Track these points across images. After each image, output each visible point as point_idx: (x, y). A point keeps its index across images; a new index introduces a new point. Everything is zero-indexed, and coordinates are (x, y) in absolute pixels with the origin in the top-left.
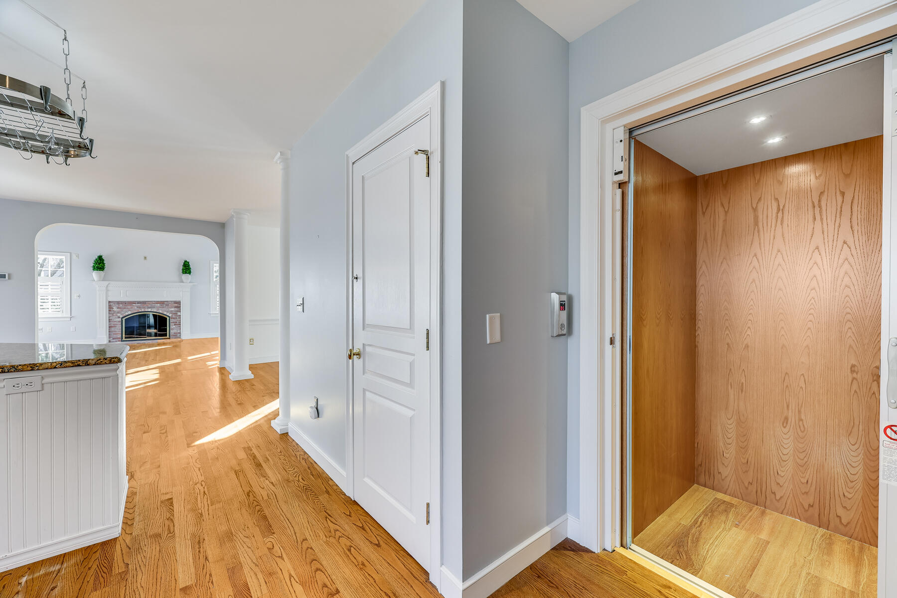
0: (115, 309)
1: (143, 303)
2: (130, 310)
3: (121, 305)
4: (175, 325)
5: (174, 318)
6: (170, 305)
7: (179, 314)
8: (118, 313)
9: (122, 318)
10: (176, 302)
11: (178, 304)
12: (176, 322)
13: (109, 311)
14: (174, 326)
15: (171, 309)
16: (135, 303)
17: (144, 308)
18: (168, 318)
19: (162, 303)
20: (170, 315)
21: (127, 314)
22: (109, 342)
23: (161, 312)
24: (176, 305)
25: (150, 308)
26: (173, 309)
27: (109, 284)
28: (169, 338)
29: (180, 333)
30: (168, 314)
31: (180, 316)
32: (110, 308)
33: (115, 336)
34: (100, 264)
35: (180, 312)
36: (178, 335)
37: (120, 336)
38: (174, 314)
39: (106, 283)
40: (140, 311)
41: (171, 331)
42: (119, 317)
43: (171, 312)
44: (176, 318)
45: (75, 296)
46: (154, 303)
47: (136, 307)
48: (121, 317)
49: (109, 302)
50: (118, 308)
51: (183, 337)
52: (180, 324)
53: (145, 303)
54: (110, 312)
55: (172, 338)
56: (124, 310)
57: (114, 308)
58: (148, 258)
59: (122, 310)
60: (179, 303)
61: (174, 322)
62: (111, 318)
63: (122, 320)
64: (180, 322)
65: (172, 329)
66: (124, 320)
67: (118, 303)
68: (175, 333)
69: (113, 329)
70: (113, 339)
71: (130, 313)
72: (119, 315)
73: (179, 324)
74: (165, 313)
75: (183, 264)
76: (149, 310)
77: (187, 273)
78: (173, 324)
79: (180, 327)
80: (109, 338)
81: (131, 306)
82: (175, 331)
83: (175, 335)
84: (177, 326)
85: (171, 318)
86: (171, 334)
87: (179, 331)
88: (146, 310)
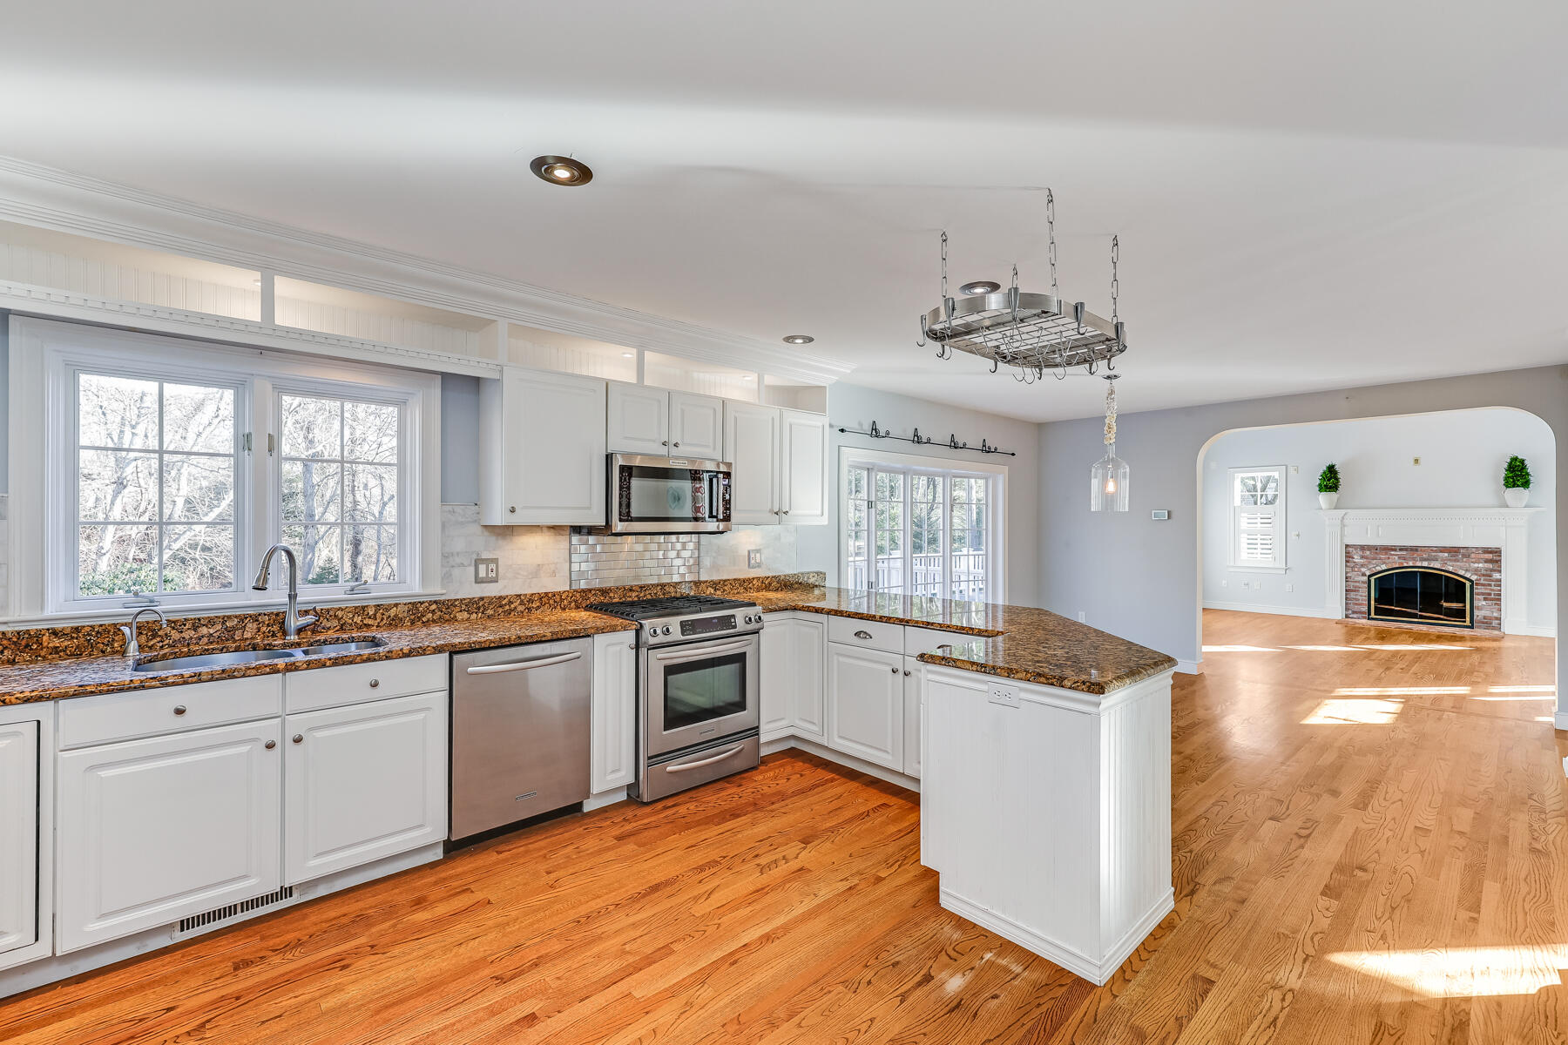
0: (1357, 559)
2: (1385, 563)
3: (1368, 552)
4: (1485, 599)
5: (1483, 585)
6: (1473, 555)
7: (1497, 575)
8: (1362, 566)
9: (1370, 576)
10: (1487, 551)
11: (1493, 555)
12: (1490, 594)
13: (1347, 561)
14: (1484, 603)
15: (1476, 565)
16: (1395, 550)
17: (1414, 559)
18: (1468, 584)
19: (1453, 550)
20: (1474, 578)
21: (1379, 569)
22: (1347, 616)
23: (1451, 569)
24: (1490, 556)
25: (1425, 560)
26: (1481, 565)
27: (1346, 514)
28: (1472, 627)
29: (1500, 619)
30: (1468, 575)
31: (1499, 580)
32: (1348, 556)
33: (1357, 608)
34: (1330, 480)
35: (1500, 571)
36: (1493, 623)
37: (1365, 609)
38: (1484, 575)
39: (1341, 513)
40: (1405, 565)
41: (1476, 612)
42: (1364, 575)
43: (1476, 571)
44: (1490, 585)
45: (1292, 537)
46: (1436, 551)
47: (1396, 558)
48: (1368, 573)
49: (1347, 546)
50: (1363, 557)
51: (1508, 629)
52: (1499, 599)
53: (1417, 550)
54: (1348, 564)
55: (1480, 627)
56: (1374, 562)
57: (1355, 557)
58: (1421, 461)
59: (1369, 563)
61: (1483, 594)
62: (1349, 575)
63: (1369, 581)
64: (1499, 595)
65: (1480, 609)
66: (1373, 580)
67: (1363, 548)
68: (1485, 618)
69: (1352, 595)
70: (1354, 612)
71: (1384, 567)
72: (1363, 570)
73: (1496, 599)
74: (1462, 573)
75: (1506, 466)
76: (1425, 564)
77: (1518, 486)
78: (1481, 597)
79: (1500, 605)
80: (1347, 609)
81: (1386, 554)
82: (1488, 613)
83: (1486, 623)
84: (1490, 602)
85: (1477, 584)
86: (1475, 617)
87: (1495, 615)
88: (1419, 564)
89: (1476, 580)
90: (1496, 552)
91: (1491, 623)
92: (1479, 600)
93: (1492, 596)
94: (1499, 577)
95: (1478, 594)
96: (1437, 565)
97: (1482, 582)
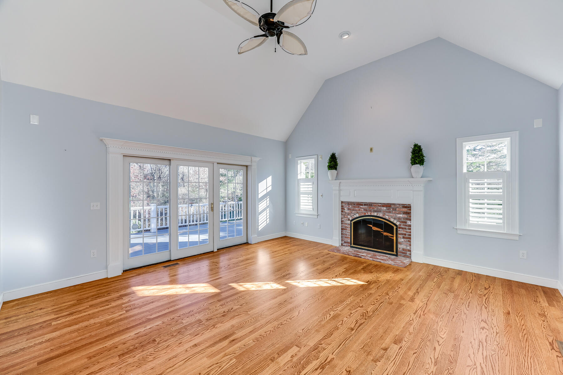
0: (346, 210)
1: (370, 205)
2: (358, 213)
3: (351, 206)
4: (404, 238)
5: (402, 228)
6: (397, 209)
7: (409, 222)
8: (348, 214)
9: (351, 221)
10: (405, 206)
11: (407, 209)
12: (405, 235)
13: (342, 211)
14: (403, 240)
15: (399, 215)
16: (362, 205)
17: (370, 211)
18: (395, 227)
19: (388, 206)
20: (398, 224)
21: (355, 216)
22: (342, 245)
23: (387, 217)
24: (405, 210)
25: (376, 211)
26: (401, 215)
27: (340, 183)
28: (397, 255)
29: (410, 251)
30: (395, 222)
31: (410, 226)
32: (343, 208)
33: (346, 240)
34: (333, 163)
35: (410, 220)
36: (407, 254)
37: (349, 241)
38: (403, 222)
39: (338, 181)
40: (367, 214)
41: (399, 246)
42: (349, 220)
43: (399, 219)
44: (405, 229)
45: (320, 195)
46: (380, 206)
47: (363, 209)
48: (351, 219)
49: (342, 202)
50: (349, 209)
51: (415, 259)
52: (410, 238)
53: (372, 205)
54: (343, 213)
55: (400, 255)
56: (353, 212)
57: (345, 209)
58: (374, 150)
59: (351, 212)
60: (408, 207)
61: (402, 234)
62: (343, 220)
63: (351, 223)
64: (410, 235)
65: (401, 244)
66: (352, 223)
67: (349, 203)
68: (403, 249)
69: (344, 232)
70: (345, 242)
71: (357, 215)
72: (349, 217)
73: (408, 238)
74: (392, 220)
75: (411, 150)
76: (375, 214)
77: (417, 164)
78: (401, 236)
79: (410, 242)
80: (342, 240)
81: (358, 207)
82: (404, 247)
83: (404, 253)
84: (405, 240)
85: (400, 228)
86: (399, 249)
87: (408, 248)
88: (373, 214)
89: (399, 225)
90: (409, 207)
91: (406, 254)
92: (400, 238)
93: (407, 236)
94: (410, 223)
95: (400, 234)
96: (380, 215)
97: (402, 226)
